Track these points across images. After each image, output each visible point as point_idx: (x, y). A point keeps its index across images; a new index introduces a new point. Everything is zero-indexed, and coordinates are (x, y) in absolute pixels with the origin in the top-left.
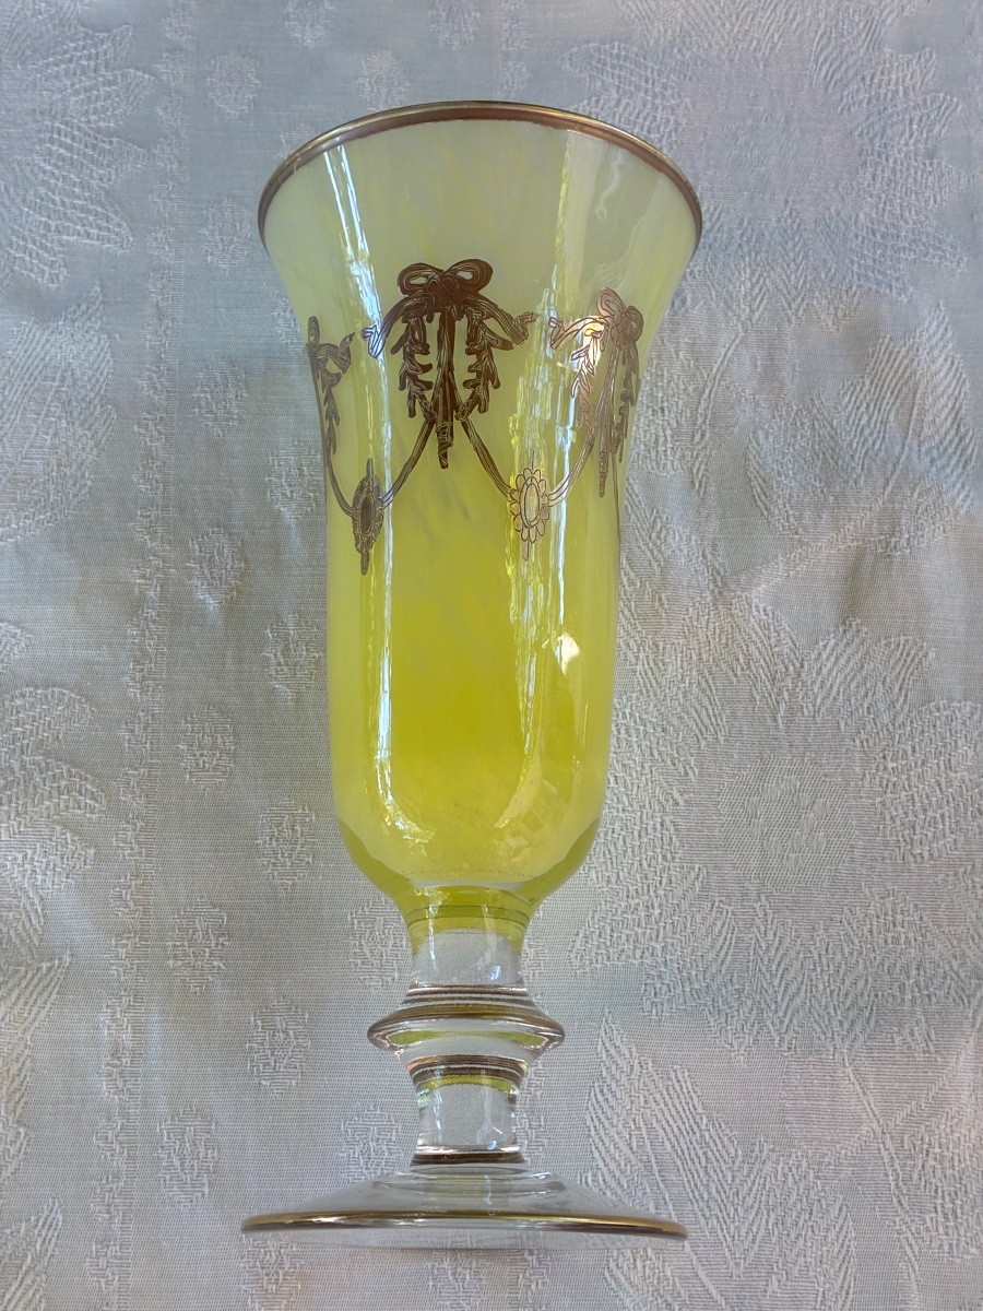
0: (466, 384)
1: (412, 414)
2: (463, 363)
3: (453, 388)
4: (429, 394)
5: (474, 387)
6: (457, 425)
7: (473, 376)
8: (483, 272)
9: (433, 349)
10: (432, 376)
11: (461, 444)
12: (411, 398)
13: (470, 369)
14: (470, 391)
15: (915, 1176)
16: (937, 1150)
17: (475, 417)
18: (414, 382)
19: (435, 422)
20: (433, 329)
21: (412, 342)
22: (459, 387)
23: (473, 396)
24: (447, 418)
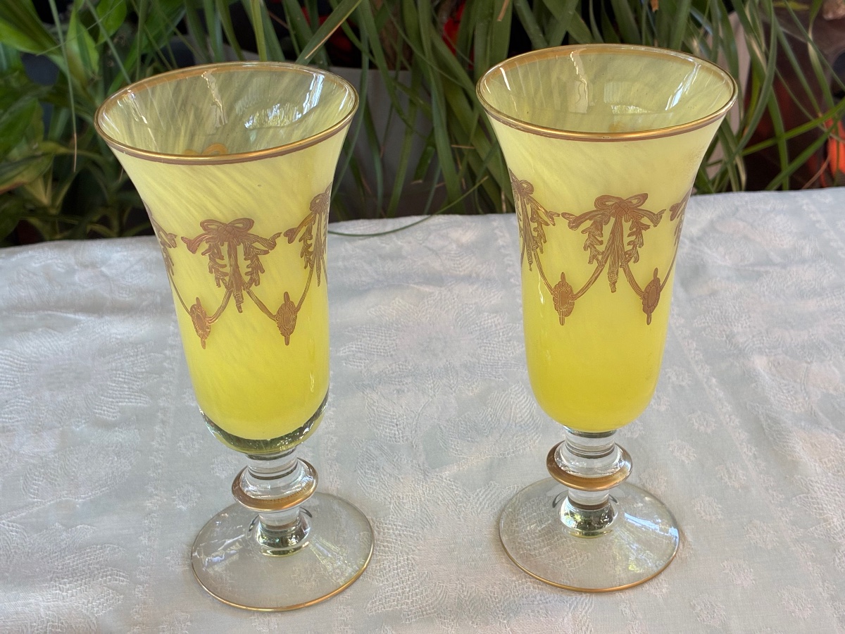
0: (246, 274)
1: (219, 285)
2: (244, 265)
3: (240, 276)
4: (227, 278)
5: (251, 275)
6: (244, 293)
7: (250, 270)
8: (249, 223)
9: (226, 257)
10: (228, 270)
11: (248, 302)
12: (217, 279)
13: (248, 267)
14: (249, 277)
17: (253, 288)
18: (217, 271)
19: (232, 291)
20: (224, 249)
21: (214, 254)
22: (243, 275)
23: (251, 279)
24: (239, 289)
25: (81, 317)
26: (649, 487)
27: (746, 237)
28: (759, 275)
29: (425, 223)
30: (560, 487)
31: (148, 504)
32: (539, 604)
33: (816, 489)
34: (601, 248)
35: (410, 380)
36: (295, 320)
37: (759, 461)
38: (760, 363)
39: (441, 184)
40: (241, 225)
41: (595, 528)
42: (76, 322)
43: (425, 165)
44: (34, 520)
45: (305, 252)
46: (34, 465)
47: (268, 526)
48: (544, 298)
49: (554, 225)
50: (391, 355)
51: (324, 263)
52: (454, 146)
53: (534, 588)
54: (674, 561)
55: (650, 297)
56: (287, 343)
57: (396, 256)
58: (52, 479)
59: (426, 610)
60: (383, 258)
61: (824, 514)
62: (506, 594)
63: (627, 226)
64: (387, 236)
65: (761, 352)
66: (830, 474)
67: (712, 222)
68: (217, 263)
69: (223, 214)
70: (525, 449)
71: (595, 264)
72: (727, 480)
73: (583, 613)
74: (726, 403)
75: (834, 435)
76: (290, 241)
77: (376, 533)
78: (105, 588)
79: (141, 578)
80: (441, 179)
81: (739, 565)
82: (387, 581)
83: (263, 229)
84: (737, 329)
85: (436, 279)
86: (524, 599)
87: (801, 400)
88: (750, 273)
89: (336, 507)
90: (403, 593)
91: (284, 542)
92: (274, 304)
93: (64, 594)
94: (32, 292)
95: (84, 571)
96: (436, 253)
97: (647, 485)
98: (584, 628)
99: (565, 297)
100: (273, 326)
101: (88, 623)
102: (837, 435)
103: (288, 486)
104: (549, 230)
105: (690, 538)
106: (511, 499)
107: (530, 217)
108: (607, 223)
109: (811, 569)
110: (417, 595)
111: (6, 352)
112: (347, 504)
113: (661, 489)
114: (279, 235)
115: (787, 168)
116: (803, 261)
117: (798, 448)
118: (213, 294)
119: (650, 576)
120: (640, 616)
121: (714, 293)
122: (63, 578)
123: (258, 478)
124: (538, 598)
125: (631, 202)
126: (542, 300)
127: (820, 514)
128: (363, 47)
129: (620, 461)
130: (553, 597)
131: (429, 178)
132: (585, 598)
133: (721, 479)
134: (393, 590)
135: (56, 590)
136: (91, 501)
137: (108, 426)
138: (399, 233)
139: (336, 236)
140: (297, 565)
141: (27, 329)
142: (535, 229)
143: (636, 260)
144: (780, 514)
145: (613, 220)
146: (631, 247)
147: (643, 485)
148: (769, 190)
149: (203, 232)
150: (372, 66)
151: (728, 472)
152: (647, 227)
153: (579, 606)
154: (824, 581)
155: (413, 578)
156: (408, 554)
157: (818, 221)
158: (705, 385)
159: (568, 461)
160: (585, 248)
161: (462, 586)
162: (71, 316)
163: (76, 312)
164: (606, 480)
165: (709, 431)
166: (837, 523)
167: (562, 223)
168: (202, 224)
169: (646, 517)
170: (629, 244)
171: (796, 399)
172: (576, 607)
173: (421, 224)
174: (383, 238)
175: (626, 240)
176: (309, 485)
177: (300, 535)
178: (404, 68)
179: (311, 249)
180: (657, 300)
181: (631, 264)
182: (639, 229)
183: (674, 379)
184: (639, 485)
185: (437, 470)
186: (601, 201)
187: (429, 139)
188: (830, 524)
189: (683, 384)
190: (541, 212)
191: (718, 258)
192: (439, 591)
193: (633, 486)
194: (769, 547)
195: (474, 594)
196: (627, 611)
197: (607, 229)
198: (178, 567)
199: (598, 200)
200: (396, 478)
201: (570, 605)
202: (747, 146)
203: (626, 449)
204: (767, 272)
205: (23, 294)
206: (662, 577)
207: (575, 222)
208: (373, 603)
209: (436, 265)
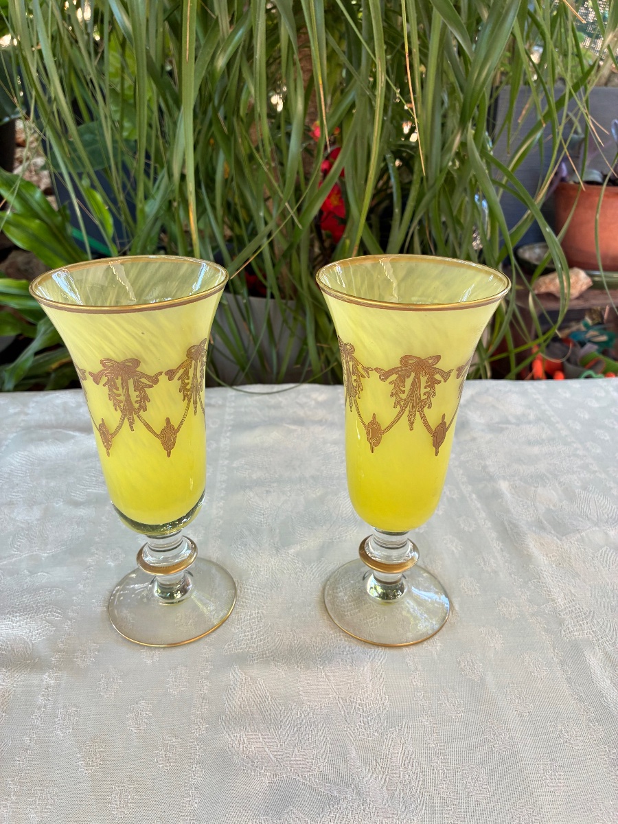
0: (136, 402)
1: (116, 409)
2: (134, 395)
3: (131, 403)
4: (122, 405)
5: (140, 403)
6: (135, 416)
7: (139, 399)
8: (136, 362)
9: (120, 389)
10: (122, 398)
11: (138, 424)
12: (115, 405)
13: (137, 397)
14: (138, 405)
15: (352, 711)
16: (359, 702)
17: (142, 413)
18: (115, 399)
19: (126, 415)
20: (119, 382)
21: (111, 385)
22: (134, 403)
23: (140, 406)
24: (131, 413)
25: (77, 434)
26: (429, 568)
27: (493, 406)
28: (501, 430)
29: (297, 388)
30: (366, 568)
31: (89, 560)
32: (347, 654)
33: (545, 576)
34: (404, 396)
35: (275, 485)
36: (175, 439)
37: (505, 553)
38: (504, 486)
39: (309, 369)
40: (130, 364)
41: (390, 599)
42: (73, 437)
43: (302, 356)
44: (11, 567)
45: (183, 389)
46: (22, 528)
47: (161, 584)
48: (360, 434)
49: (369, 377)
50: (266, 468)
51: (200, 399)
52: (318, 344)
53: (345, 640)
54: (446, 625)
55: (438, 435)
56: (169, 455)
57: (277, 407)
58: (32, 539)
59: (266, 654)
60: (269, 407)
61: (552, 595)
62: (325, 644)
63: (423, 380)
64: (274, 395)
65: (504, 478)
66: (554, 566)
67: (472, 397)
68: (114, 393)
69: (118, 355)
70: (346, 536)
71: (398, 408)
72: (483, 565)
73: (379, 664)
74: (482, 512)
75: (555, 538)
76: (170, 379)
77: (238, 591)
78: (44, 622)
79: (71, 614)
80: (310, 365)
81: (492, 631)
82: (242, 628)
83: (149, 368)
84: (489, 462)
85: (300, 422)
86: (337, 649)
87: (531, 512)
88: (496, 428)
89: (213, 571)
90: (252, 638)
91: (172, 596)
92: (159, 426)
93: (14, 624)
94: (53, 418)
95: (33, 607)
96: (302, 406)
97: (428, 566)
98: (379, 676)
99: (375, 432)
100: (157, 443)
101: (26, 648)
102: (558, 538)
103: (176, 556)
104: (365, 381)
105: (457, 607)
106: (334, 572)
107: (351, 371)
108: (408, 377)
109: (544, 637)
110: (261, 641)
111: (26, 453)
112: (221, 569)
113: (437, 569)
114: (161, 373)
115: (515, 370)
116: (529, 423)
117: (531, 545)
118: (113, 417)
119: (428, 636)
120: (420, 668)
121: (474, 439)
122: (16, 612)
123: (154, 551)
124: (347, 649)
125: (428, 362)
126: (359, 436)
127: (549, 595)
128: (267, 284)
129: (411, 551)
130: (358, 648)
131: (303, 364)
132: (380, 651)
133: (479, 564)
134: (245, 636)
135: (9, 621)
136: (53, 556)
137: (77, 504)
138: (282, 393)
139: (242, 393)
140: (181, 612)
141: (42, 439)
142: (355, 380)
143: (429, 407)
144: (520, 593)
145: (413, 375)
146: (426, 397)
147: (426, 566)
148: (507, 379)
149: (103, 368)
150: (272, 296)
151: (484, 560)
152: (439, 382)
153: (376, 657)
154: (554, 648)
155: (260, 628)
156: (259, 609)
157: (538, 399)
158: (468, 499)
159: (373, 549)
160: (392, 395)
161: (294, 636)
162: (71, 433)
163: (74, 431)
164: (400, 566)
165: (471, 530)
166: (562, 603)
167: (375, 376)
168: (102, 362)
169: (427, 589)
170: (424, 394)
171: (529, 511)
172: (374, 658)
173: (295, 389)
174: (271, 396)
175: (423, 390)
176: (191, 556)
177: (184, 591)
178: (291, 299)
179: (188, 387)
180: (443, 438)
181: (426, 409)
182: (432, 383)
183: (448, 493)
184: (423, 567)
185: (286, 548)
186: (405, 359)
187: (304, 342)
188: (556, 603)
189: (454, 497)
190: (360, 368)
191: (476, 418)
192: (277, 639)
193: (419, 567)
194: (513, 619)
195: (301, 643)
196: (411, 663)
197: (409, 382)
198: (99, 608)
199: (402, 358)
200: (257, 553)
201: (370, 656)
202: (493, 355)
203: (415, 543)
204: (507, 428)
205: (47, 418)
206: (436, 637)
207: (385, 375)
208: (229, 645)
209: (301, 413)
